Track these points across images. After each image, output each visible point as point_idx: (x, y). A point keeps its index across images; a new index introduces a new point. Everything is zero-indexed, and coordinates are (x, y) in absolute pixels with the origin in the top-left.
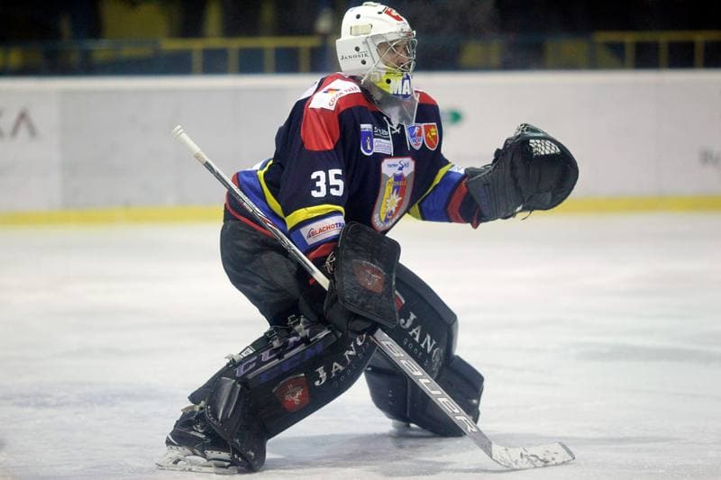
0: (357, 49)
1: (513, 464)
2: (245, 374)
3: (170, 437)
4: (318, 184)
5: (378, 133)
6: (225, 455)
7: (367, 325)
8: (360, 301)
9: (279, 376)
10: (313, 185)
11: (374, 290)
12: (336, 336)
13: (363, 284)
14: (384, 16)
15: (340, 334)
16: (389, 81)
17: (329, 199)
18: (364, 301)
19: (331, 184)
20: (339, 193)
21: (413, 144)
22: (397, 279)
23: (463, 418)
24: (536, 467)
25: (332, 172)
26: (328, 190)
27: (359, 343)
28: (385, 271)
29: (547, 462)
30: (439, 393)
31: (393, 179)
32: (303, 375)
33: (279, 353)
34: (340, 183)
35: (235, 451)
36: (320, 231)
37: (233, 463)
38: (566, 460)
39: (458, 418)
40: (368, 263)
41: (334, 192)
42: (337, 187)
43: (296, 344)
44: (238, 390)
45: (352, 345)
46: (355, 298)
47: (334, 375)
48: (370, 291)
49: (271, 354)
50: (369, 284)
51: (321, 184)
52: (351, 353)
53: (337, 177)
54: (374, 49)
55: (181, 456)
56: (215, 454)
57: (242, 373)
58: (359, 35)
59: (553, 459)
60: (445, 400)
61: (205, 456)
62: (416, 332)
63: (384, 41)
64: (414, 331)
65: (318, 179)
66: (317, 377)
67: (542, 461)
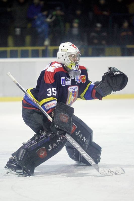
0: (63, 56)
1: (106, 174)
2: (27, 148)
3: (6, 166)
4: (49, 92)
5: (67, 79)
6: (21, 171)
7: (63, 132)
8: (60, 125)
9: (37, 147)
10: (48, 92)
11: (65, 122)
12: (54, 135)
13: (61, 120)
14: (71, 47)
15: (55, 135)
16: (71, 66)
17: (52, 96)
18: (61, 125)
19: (53, 92)
20: (55, 95)
21: (78, 82)
22: (73, 119)
23: (91, 160)
24: (113, 175)
25: (53, 89)
26: (52, 94)
27: (62, 138)
28: (69, 116)
29: (116, 174)
30: (84, 153)
31: (72, 93)
32: (44, 147)
33: (37, 141)
34: (56, 92)
35: (24, 170)
36: (50, 105)
37: (24, 173)
38: (122, 173)
39: (89, 160)
40: (64, 114)
41: (54, 94)
42: (55, 93)
43: (42, 138)
44: (25, 152)
45: (59, 138)
46: (59, 124)
47: (54, 147)
48: (63, 122)
49: (35, 141)
50: (64, 120)
51: (50, 92)
52: (59, 141)
53: (55, 90)
54: (68, 57)
55: (9, 171)
56: (19, 171)
57: (26, 147)
58: (64, 52)
59: (118, 173)
60: (86, 155)
61: (16, 171)
62: (81, 136)
63: (71, 54)
64: (80, 135)
65: (49, 91)
66: (49, 148)
67: (115, 173)
